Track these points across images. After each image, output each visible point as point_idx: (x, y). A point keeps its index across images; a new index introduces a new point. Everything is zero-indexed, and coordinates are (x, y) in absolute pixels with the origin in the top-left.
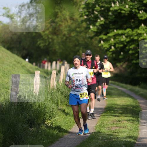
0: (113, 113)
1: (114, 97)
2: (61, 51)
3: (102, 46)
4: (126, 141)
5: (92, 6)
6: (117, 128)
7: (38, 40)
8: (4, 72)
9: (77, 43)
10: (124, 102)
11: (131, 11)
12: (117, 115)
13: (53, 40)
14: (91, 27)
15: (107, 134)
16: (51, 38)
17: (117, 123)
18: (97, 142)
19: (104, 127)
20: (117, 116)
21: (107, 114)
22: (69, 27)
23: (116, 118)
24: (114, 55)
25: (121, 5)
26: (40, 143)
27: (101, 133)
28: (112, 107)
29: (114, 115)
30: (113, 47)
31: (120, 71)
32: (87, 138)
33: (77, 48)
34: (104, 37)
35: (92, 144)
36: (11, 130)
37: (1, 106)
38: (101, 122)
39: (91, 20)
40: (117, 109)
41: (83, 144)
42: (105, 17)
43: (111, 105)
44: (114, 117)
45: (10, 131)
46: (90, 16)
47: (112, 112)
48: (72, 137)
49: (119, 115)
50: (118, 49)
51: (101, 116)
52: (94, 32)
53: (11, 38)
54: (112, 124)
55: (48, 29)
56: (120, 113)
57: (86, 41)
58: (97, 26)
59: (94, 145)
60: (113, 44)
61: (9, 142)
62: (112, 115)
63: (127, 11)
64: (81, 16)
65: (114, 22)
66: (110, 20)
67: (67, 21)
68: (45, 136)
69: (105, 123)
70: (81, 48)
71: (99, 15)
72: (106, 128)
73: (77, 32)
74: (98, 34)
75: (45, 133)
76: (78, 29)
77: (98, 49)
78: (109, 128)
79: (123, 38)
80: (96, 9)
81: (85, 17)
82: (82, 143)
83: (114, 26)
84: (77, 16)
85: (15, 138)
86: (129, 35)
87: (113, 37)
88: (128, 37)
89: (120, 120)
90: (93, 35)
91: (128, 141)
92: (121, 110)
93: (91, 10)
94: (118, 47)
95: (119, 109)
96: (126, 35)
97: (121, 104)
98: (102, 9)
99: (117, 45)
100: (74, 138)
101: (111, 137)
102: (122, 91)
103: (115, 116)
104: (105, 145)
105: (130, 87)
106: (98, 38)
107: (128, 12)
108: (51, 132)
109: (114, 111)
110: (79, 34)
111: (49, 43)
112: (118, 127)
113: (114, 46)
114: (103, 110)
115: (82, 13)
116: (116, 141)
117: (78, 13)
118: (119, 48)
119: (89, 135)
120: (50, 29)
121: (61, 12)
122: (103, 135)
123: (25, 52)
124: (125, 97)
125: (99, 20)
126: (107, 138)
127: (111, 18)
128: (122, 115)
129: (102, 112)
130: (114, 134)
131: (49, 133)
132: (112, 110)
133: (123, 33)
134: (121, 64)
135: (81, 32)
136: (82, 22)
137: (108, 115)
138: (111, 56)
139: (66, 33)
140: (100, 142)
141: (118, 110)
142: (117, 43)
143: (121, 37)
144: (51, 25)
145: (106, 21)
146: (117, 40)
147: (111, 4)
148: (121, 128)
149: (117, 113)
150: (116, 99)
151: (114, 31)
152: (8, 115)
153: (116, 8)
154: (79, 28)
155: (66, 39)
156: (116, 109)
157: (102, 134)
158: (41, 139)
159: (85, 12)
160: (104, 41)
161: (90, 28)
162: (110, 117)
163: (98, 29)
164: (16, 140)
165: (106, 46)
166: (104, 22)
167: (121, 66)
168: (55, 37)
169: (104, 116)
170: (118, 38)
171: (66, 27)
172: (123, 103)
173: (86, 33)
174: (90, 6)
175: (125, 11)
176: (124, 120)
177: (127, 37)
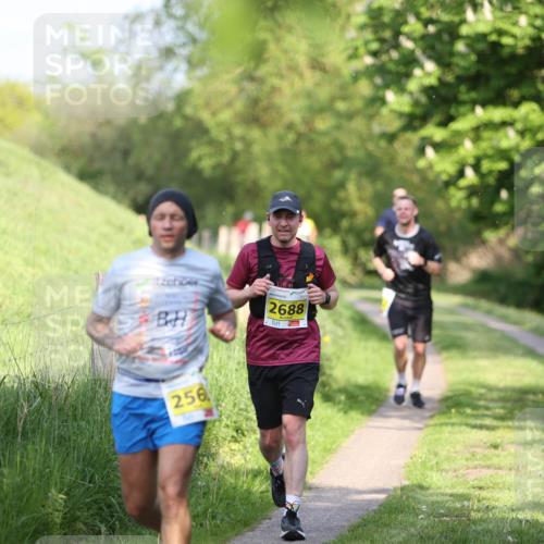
0: (473, 416)
1: (475, 358)
2: (278, 184)
3: (431, 166)
4: (521, 521)
5: (394, 19)
6: (487, 473)
7: (193, 143)
8: (68, 261)
9: (337, 157)
10: (514, 374)
11: (536, 39)
12: (488, 422)
13: (248, 144)
14: (390, 96)
15: (451, 495)
16: (243, 139)
17: (487, 452)
18: (413, 524)
19: (438, 468)
20: (488, 428)
21: (450, 418)
22: (309, 95)
23: (483, 435)
24: (475, 202)
25: (499, 14)
26: (201, 525)
27: (428, 489)
28: (467, 394)
29: (473, 422)
30: (469, 172)
31: (499, 258)
32: (375, 508)
33: (338, 174)
34: (439, 134)
35: (394, 532)
36: (92, 476)
37: (56, 388)
38: (425, 450)
39: (389, 72)
40: (485, 400)
41: (360, 530)
42: (443, 62)
43: (462, 387)
44: (475, 430)
45: (90, 482)
46: (384, 58)
47: (469, 411)
48: (319, 504)
49: (495, 423)
50: (491, 180)
51: (427, 426)
52: (401, 115)
53: (94, 136)
54: (468, 455)
55: (229, 104)
56: (497, 418)
57: (371, 147)
58: (411, 93)
59: (404, 535)
60: (471, 160)
61: (85, 524)
62: (467, 425)
63: (523, 38)
64: (354, 56)
65: (474, 80)
66: (458, 71)
67: (301, 76)
68: (221, 500)
69: (443, 453)
70: (353, 176)
71: (418, 53)
72: (447, 471)
73: (339, 115)
74: (416, 123)
75: (219, 488)
76: (341, 106)
77: (416, 179)
78: (455, 471)
79: (509, 139)
80: (406, 29)
81: (369, 60)
82: (359, 527)
83: (473, 95)
84: (335, 57)
85: (109, 506)
86: (528, 125)
87: (472, 135)
88: (528, 136)
89: (499, 441)
90: (396, 125)
91: (527, 521)
92: (500, 404)
93: (387, 34)
94: (490, 172)
95: (492, 400)
96: (519, 126)
97: (501, 385)
98: (432, 29)
99: (486, 166)
100: (327, 510)
101: (466, 503)
102: (505, 336)
103: (481, 427)
104: (442, 533)
105: (531, 318)
106: (414, 138)
107: (527, 42)
108: (242, 487)
109: (475, 407)
110: (345, 123)
111: (235, 156)
112: (489, 467)
113: (476, 167)
114: (436, 405)
115: (354, 44)
116: (484, 521)
117: (342, 45)
118: (495, 174)
119: (382, 496)
120: (239, 106)
121: (278, 40)
122: (434, 498)
123: (143, 189)
124: (516, 355)
125: (417, 72)
126: (448, 509)
127: (462, 63)
128: (505, 423)
129: (431, 414)
130: (477, 492)
131: (234, 488)
132: (468, 405)
133: (508, 119)
134: (502, 232)
135: (350, 116)
136: (356, 77)
137: (453, 424)
138: (464, 205)
139: (296, 118)
140: (425, 523)
141: (491, 405)
142: (486, 156)
143: (501, 134)
144: (242, 90)
145: (444, 73)
146: (484, 145)
147: (464, 12)
148: (501, 472)
149: (487, 416)
150: (483, 363)
151: (473, 110)
152: (83, 423)
153: (482, 28)
154: (344, 98)
155: (297, 142)
156: (482, 403)
157: (431, 495)
158: (205, 512)
159: (366, 43)
160: (437, 147)
161: (383, 101)
162: (461, 432)
163: (416, 103)
164: (112, 516)
165: (443, 165)
166: (440, 79)
167: (502, 242)
168: (255, 133)
169: (438, 428)
170: (490, 139)
171: (296, 96)
172: (509, 378)
173: (371, 117)
174: (386, 19)
175: (514, 36)
176: (512, 443)
177: (522, 133)
